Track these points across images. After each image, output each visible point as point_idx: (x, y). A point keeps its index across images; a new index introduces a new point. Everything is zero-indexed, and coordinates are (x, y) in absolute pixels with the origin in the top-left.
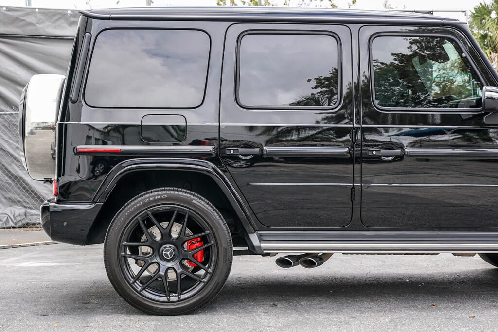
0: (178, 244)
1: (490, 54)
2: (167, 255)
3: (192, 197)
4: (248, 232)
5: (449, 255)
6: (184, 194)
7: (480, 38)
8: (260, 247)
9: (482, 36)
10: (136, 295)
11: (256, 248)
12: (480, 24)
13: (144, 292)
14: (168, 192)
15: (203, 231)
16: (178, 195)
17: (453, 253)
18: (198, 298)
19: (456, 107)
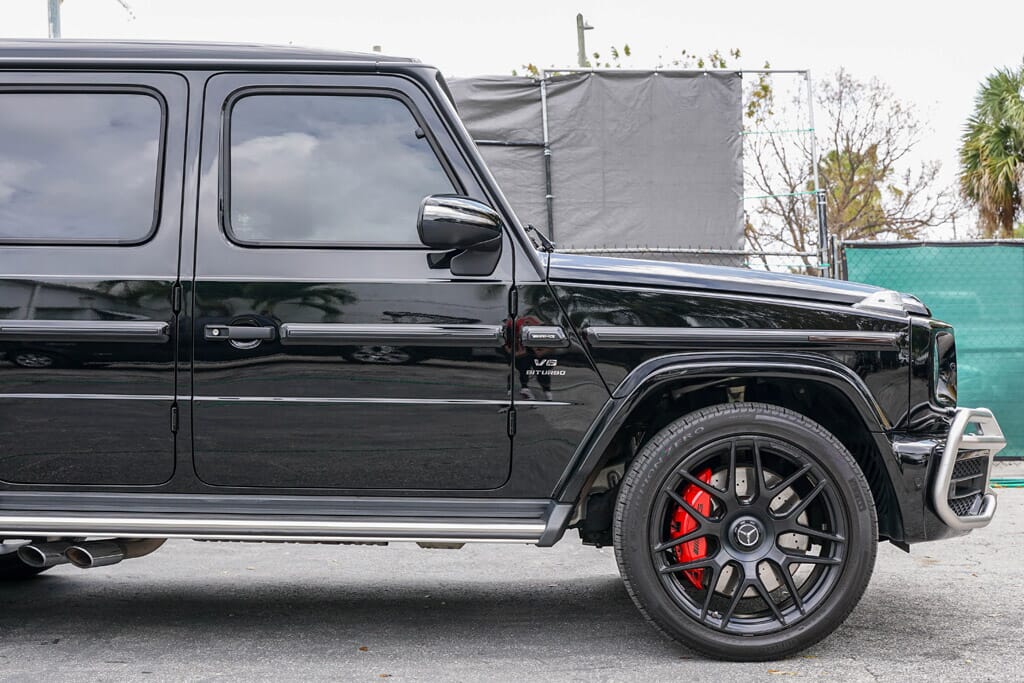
1: (1015, 164)
7: (996, 134)
9: (1001, 130)
12: (997, 109)
17: (418, 543)
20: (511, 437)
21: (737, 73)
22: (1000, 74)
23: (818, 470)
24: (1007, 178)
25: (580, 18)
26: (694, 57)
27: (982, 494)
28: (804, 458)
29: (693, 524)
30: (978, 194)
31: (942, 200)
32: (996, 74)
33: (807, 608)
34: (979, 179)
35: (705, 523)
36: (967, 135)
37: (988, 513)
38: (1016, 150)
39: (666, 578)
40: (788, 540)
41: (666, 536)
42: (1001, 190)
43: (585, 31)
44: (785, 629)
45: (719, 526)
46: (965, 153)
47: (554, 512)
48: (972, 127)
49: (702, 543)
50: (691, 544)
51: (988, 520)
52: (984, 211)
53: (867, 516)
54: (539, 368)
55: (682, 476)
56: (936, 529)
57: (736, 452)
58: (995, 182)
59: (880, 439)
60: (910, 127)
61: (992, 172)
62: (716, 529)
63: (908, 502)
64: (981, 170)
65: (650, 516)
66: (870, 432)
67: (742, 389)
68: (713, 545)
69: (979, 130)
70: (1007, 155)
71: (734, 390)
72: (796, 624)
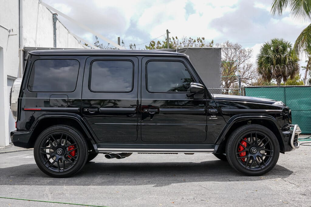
0: (64, 148)
1: (270, 66)
2: (59, 153)
3: (69, 129)
4: (92, 143)
5: (183, 154)
6: (66, 128)
7: (266, 58)
8: (97, 150)
10: (46, 169)
11: (96, 151)
12: (266, 53)
13: (50, 168)
14: (59, 127)
15: (74, 143)
16: (63, 128)
17: (185, 153)
18: (72, 170)
19: (186, 91)
20: (206, 131)
21: (220, 48)
22: (266, 44)
23: (268, 138)
24: (269, 69)
25: (167, 30)
26: (192, 39)
27: (297, 142)
28: (265, 135)
29: (243, 149)
30: (262, 73)
31: (252, 73)
32: (265, 44)
33: (266, 165)
34: (262, 69)
35: (246, 148)
36: (258, 59)
37: (298, 146)
38: (271, 62)
39: (238, 160)
40: (262, 152)
41: (238, 151)
42: (267, 72)
43: (169, 34)
44: (262, 170)
45: (248, 149)
46: (259, 63)
47: (216, 147)
48: (260, 57)
49: (245, 152)
50: (243, 153)
51: (299, 147)
52: (263, 77)
53: (278, 147)
54: (212, 117)
55: (241, 139)
56: (290, 149)
57: (252, 134)
58: (266, 70)
59: (280, 131)
60: (244, 56)
61: (265, 67)
62: (248, 150)
63: (285, 144)
64: (262, 67)
65: (235, 147)
66: (278, 130)
67: (251, 121)
68: (247, 153)
69: (262, 57)
70: (268, 64)
71: (249, 121)
72: (264, 168)
